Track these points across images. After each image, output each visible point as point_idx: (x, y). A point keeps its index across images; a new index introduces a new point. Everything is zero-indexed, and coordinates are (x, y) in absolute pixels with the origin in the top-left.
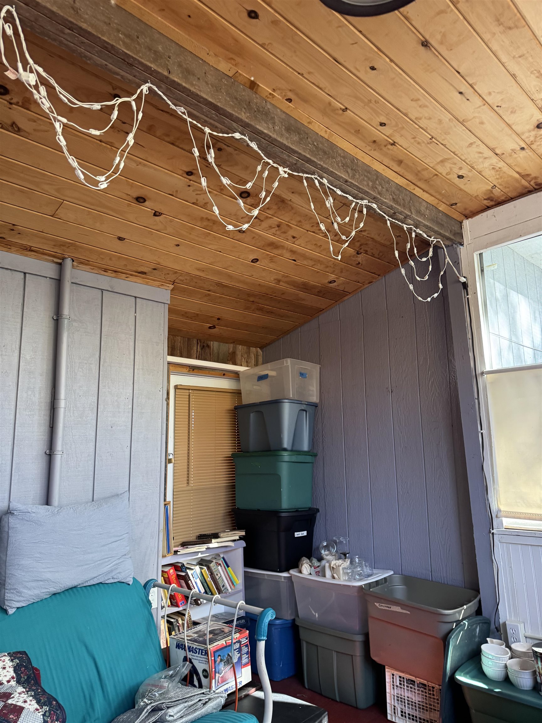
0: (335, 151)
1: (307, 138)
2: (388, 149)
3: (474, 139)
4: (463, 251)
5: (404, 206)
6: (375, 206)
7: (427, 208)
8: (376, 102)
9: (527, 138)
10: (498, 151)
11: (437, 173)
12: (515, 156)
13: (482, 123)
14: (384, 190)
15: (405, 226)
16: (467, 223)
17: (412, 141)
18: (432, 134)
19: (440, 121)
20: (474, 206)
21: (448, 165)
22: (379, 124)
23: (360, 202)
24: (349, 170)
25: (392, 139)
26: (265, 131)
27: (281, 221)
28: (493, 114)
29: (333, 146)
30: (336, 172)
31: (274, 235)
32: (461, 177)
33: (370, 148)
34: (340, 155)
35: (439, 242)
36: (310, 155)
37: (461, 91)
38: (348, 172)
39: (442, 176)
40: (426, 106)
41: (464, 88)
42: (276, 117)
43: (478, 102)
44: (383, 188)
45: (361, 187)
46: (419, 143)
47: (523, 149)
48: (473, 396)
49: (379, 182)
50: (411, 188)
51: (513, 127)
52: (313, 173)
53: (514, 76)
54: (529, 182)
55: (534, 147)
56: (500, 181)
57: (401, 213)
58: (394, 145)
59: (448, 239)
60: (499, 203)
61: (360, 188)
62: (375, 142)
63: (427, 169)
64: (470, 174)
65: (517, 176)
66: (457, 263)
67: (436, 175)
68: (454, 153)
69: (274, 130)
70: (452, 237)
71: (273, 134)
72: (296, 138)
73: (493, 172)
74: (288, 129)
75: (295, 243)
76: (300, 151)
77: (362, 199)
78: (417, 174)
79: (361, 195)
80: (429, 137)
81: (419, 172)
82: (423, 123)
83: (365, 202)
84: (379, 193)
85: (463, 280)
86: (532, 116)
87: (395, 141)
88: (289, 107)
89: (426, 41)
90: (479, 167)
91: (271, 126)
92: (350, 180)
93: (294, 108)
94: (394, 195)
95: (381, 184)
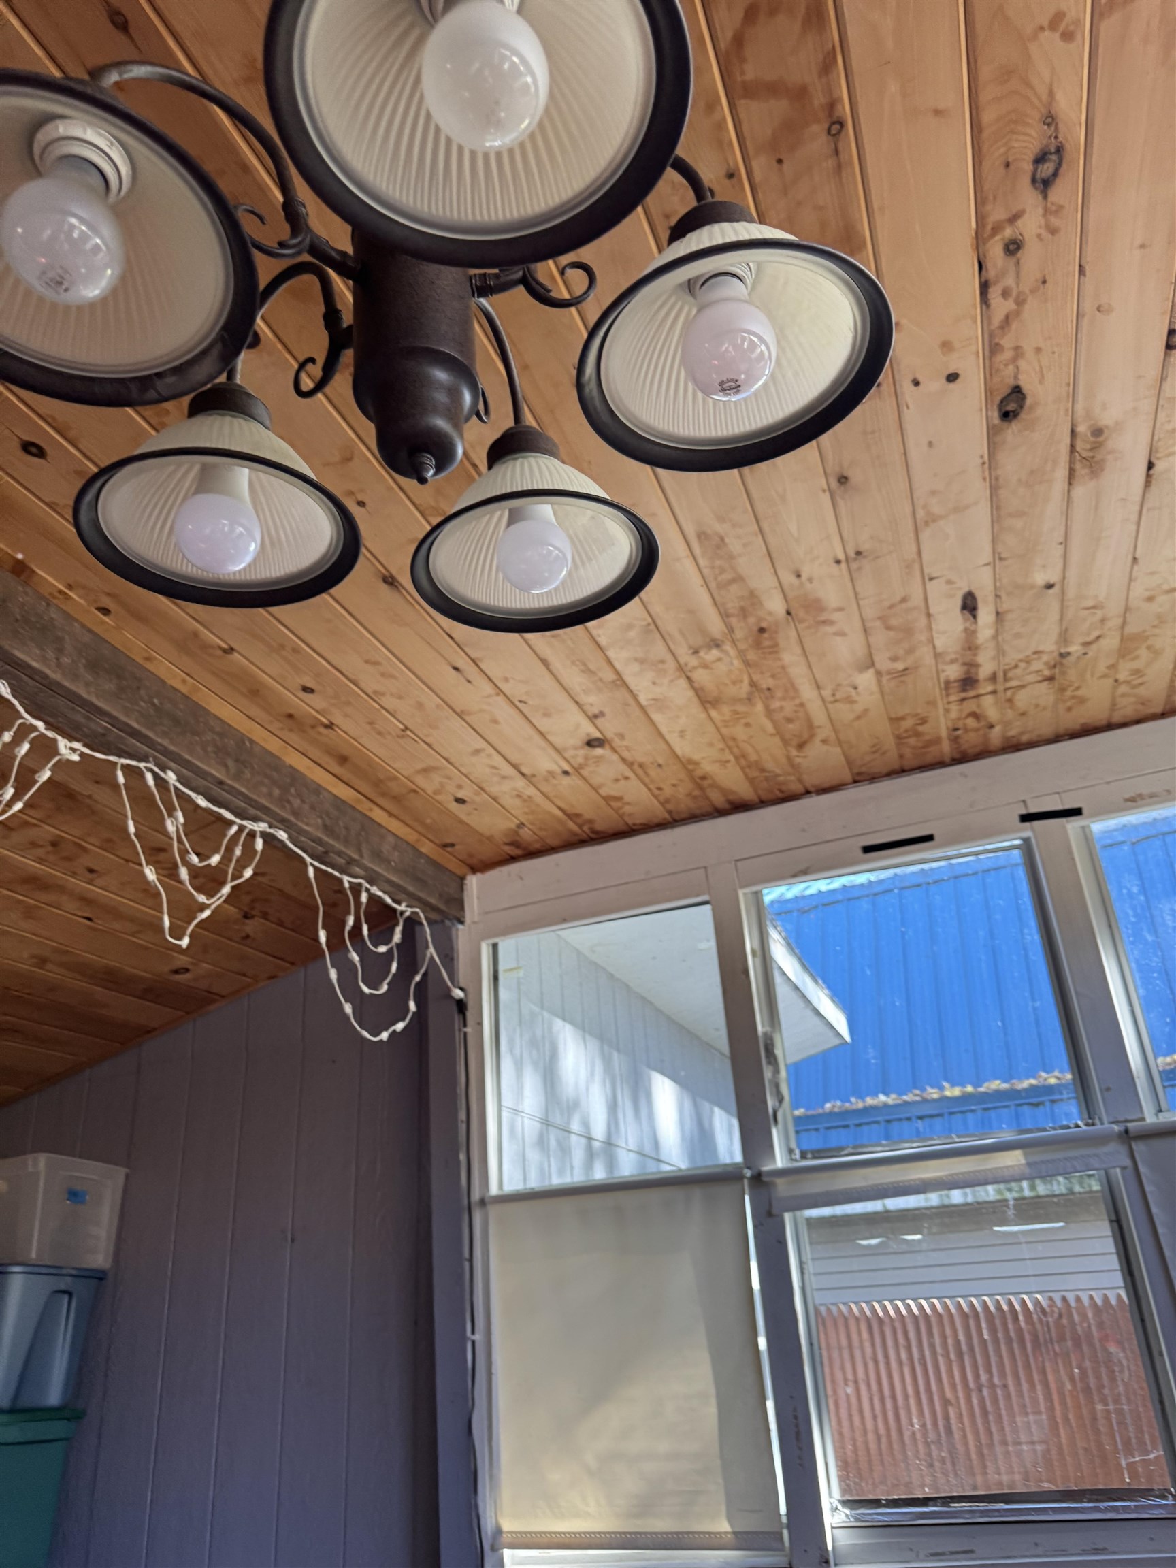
0: (201, 719)
1: (138, 688)
2: (320, 733)
3: (481, 744)
4: (462, 935)
5: (346, 842)
6: (282, 835)
7: (395, 848)
8: (296, 650)
9: (573, 757)
10: (524, 770)
11: (417, 789)
12: (555, 782)
13: (495, 722)
14: (306, 807)
15: (346, 880)
16: (473, 882)
17: (368, 727)
18: (405, 723)
19: (420, 706)
20: (487, 853)
21: (437, 778)
22: (300, 687)
23: (250, 825)
24: (230, 763)
25: (328, 717)
26: (35, 664)
27: (63, 834)
28: (513, 712)
29: (198, 711)
30: (199, 764)
31: (41, 861)
32: (460, 801)
33: (281, 725)
34: (212, 730)
35: (416, 913)
36: (138, 723)
37: (458, 665)
38: (226, 766)
39: (425, 795)
40: (392, 676)
41: (462, 662)
42: (67, 637)
43: (488, 689)
44: (303, 801)
45: (255, 797)
46: (380, 733)
47: (566, 773)
48: (461, 1253)
49: (296, 790)
50: (364, 806)
51: (549, 737)
52: (144, 759)
53: (545, 662)
54: (580, 826)
55: (585, 772)
56: (530, 817)
57: (340, 854)
58: (332, 729)
59: (435, 909)
60: (531, 853)
61: (251, 799)
62: (290, 716)
63: (396, 778)
64: (477, 799)
65: (559, 813)
66: (449, 957)
67: (415, 791)
68: (447, 760)
69: (59, 665)
70: (442, 906)
71: (55, 672)
72: (110, 686)
73: (517, 802)
74: (94, 666)
75: (94, 883)
76: (115, 713)
77: (255, 819)
78: (377, 784)
79: (252, 811)
80: (398, 727)
81: (381, 781)
82: (388, 702)
83: (261, 827)
84: (296, 813)
85: (458, 994)
86: (578, 726)
87: (333, 721)
88: (103, 623)
89: (392, 577)
90: (494, 790)
91: (51, 654)
92: (229, 782)
93: (113, 627)
94: (326, 819)
95: (299, 795)
